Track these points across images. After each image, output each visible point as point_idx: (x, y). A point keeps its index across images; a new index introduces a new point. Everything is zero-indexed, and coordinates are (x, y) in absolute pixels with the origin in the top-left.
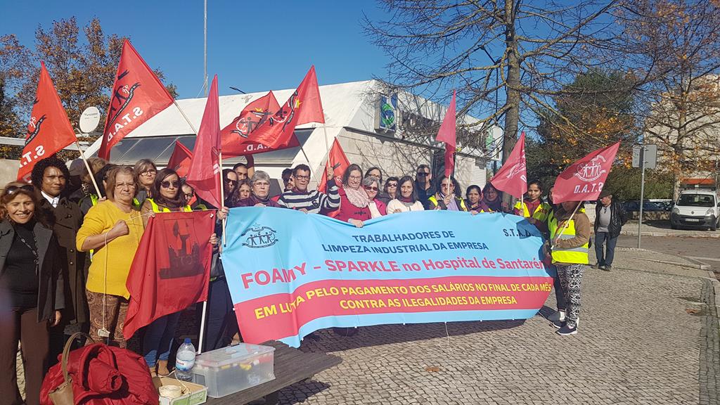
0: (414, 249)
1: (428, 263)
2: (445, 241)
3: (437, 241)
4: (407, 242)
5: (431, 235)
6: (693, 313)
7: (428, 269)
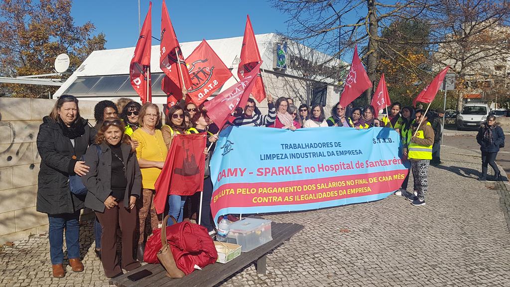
0: (315, 155)
1: (321, 166)
2: (334, 149)
3: (330, 149)
4: (312, 150)
5: (327, 145)
6: (490, 188)
7: (319, 171)
